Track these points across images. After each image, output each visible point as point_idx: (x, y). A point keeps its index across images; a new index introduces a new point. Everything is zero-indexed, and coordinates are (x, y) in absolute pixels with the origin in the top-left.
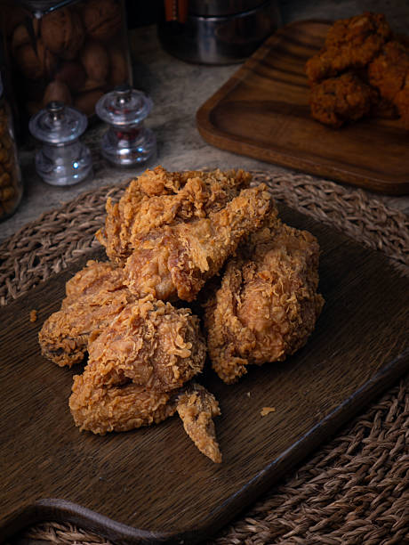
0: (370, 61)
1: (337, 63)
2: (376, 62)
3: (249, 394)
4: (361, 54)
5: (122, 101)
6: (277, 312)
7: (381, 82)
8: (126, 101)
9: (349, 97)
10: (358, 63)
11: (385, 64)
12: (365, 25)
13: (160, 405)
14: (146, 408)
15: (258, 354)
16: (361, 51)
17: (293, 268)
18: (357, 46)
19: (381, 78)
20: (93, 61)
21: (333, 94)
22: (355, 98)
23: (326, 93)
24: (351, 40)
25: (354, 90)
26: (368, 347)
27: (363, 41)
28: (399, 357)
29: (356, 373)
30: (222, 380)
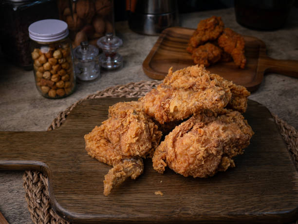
0: (218, 37)
1: (204, 39)
2: (222, 37)
3: (161, 181)
4: (214, 34)
5: (109, 39)
6: (192, 151)
7: (225, 45)
8: (111, 40)
9: (214, 52)
10: (213, 38)
11: (226, 37)
12: (214, 21)
13: (116, 159)
14: (110, 156)
15: (173, 165)
16: (214, 33)
17: (218, 137)
18: (212, 31)
19: (226, 43)
20: (98, 25)
21: (206, 51)
22: (216, 52)
23: (203, 51)
24: (210, 28)
25: (215, 49)
26: (237, 200)
27: (215, 28)
28: (246, 214)
29: (217, 206)
30: (153, 167)
